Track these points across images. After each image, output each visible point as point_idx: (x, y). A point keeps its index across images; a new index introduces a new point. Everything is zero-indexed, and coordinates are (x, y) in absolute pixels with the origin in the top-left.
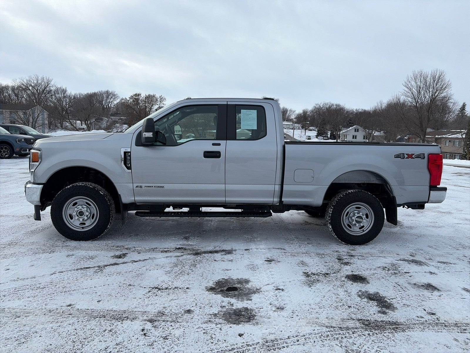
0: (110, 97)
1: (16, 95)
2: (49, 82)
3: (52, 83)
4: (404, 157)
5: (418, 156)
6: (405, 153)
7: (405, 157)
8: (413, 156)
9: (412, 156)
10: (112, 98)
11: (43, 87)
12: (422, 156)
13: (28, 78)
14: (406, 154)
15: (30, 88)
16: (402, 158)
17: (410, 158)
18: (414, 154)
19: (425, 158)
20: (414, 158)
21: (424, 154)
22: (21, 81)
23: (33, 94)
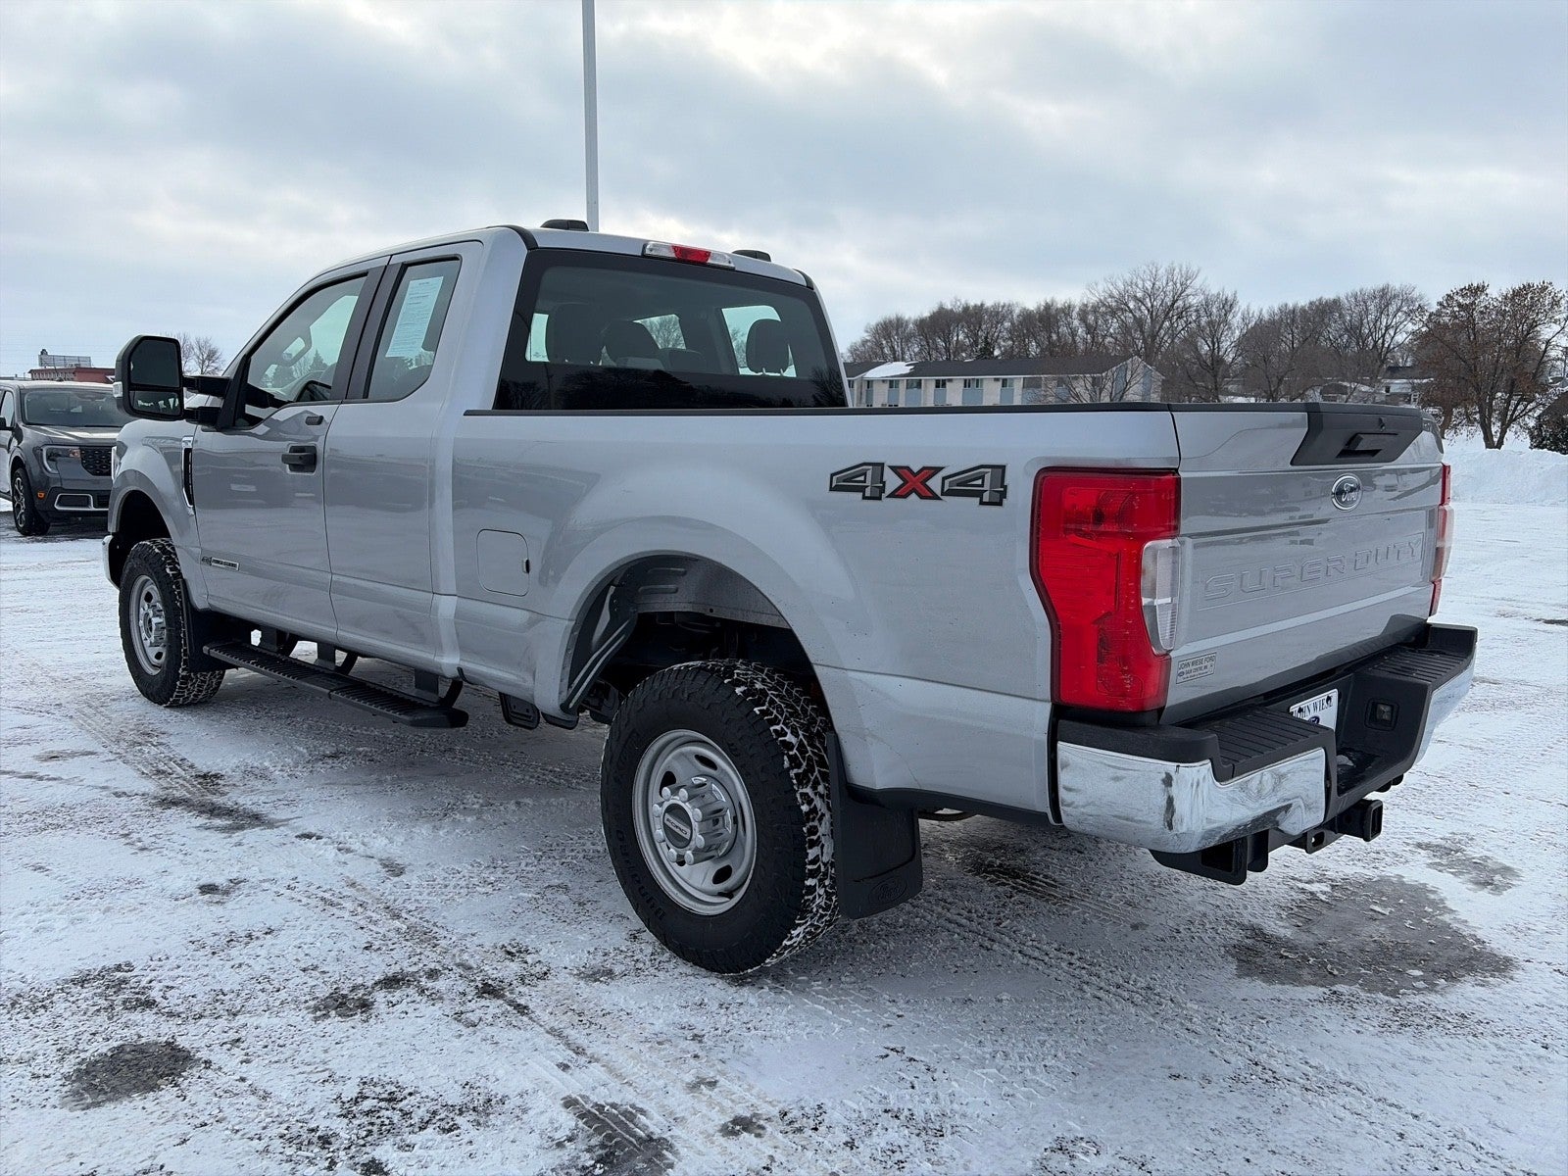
0: (1392, 309)
1: (1090, 329)
2: (1188, 282)
3: (1197, 283)
4: (882, 490)
5: (965, 485)
6: (889, 462)
7: (889, 490)
8: (935, 484)
9: (924, 483)
10: (1400, 314)
11: (1168, 301)
12: (987, 486)
13: (1127, 277)
14: (894, 469)
15: (1131, 305)
16: (868, 493)
17: (914, 496)
18: (940, 469)
19: (1003, 495)
20: (935, 497)
21: (1003, 468)
22: (1109, 285)
23: (1139, 322)
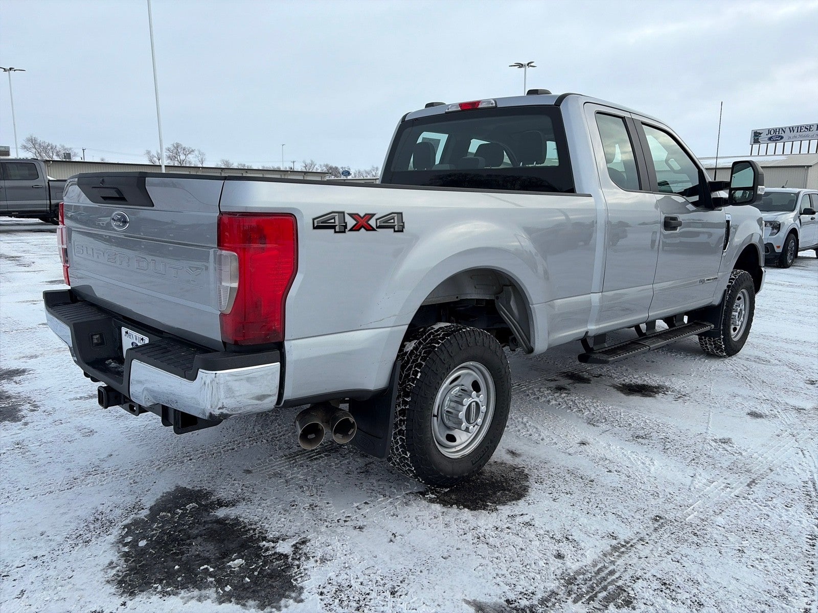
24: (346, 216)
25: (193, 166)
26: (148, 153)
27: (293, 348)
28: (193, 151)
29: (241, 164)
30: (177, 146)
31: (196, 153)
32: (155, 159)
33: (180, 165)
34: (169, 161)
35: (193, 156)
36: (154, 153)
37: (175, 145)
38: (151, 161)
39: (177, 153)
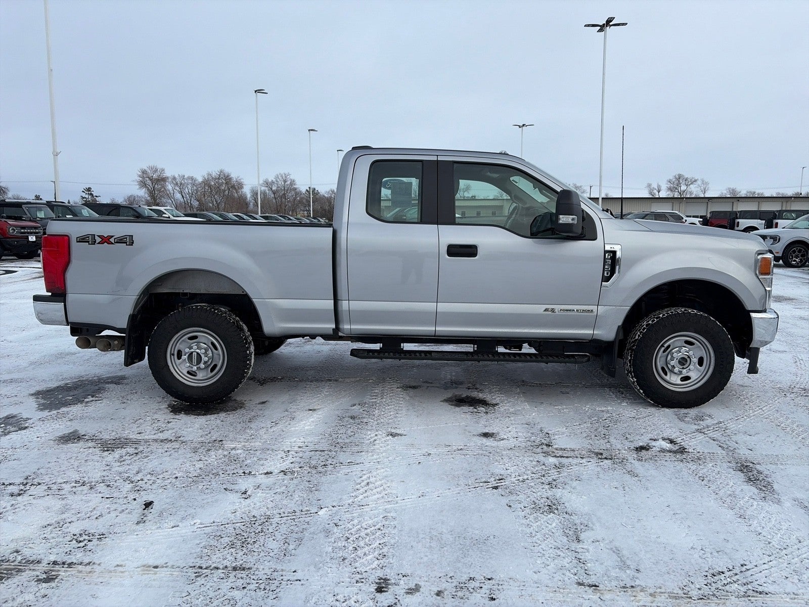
24: (96, 236)
25: (693, 196)
26: (649, 185)
27: (70, 297)
28: (695, 181)
29: (751, 192)
30: (679, 178)
31: (699, 182)
32: (655, 191)
33: (679, 197)
34: (669, 192)
35: (695, 186)
36: (655, 186)
37: (677, 177)
38: (651, 193)
39: (679, 184)
